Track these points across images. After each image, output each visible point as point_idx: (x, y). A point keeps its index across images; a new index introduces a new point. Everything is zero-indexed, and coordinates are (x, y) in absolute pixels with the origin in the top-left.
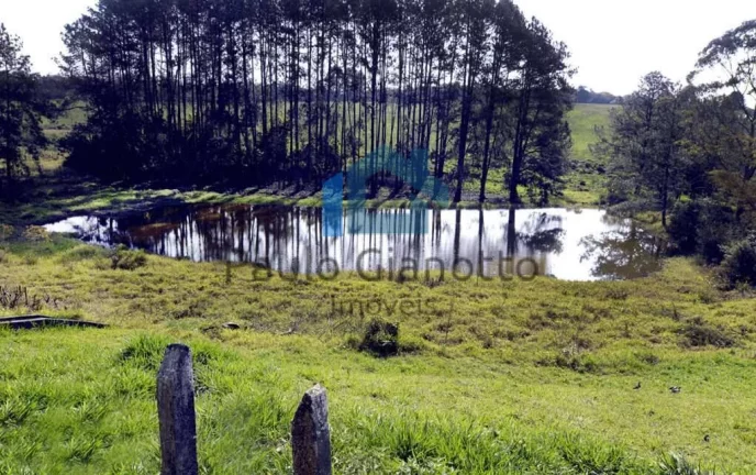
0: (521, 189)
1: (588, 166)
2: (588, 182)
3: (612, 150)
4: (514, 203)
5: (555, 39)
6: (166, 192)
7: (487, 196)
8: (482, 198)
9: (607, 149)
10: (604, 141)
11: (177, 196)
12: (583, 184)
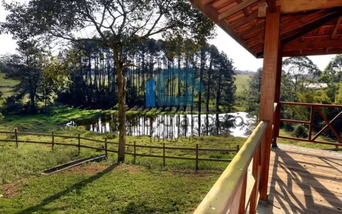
0: (220, 107)
1: (239, 98)
2: (241, 103)
3: (249, 93)
4: (218, 112)
5: (229, 58)
6: (98, 111)
7: (209, 109)
8: (208, 110)
9: (247, 93)
10: (246, 90)
11: (103, 112)
12: (239, 104)
